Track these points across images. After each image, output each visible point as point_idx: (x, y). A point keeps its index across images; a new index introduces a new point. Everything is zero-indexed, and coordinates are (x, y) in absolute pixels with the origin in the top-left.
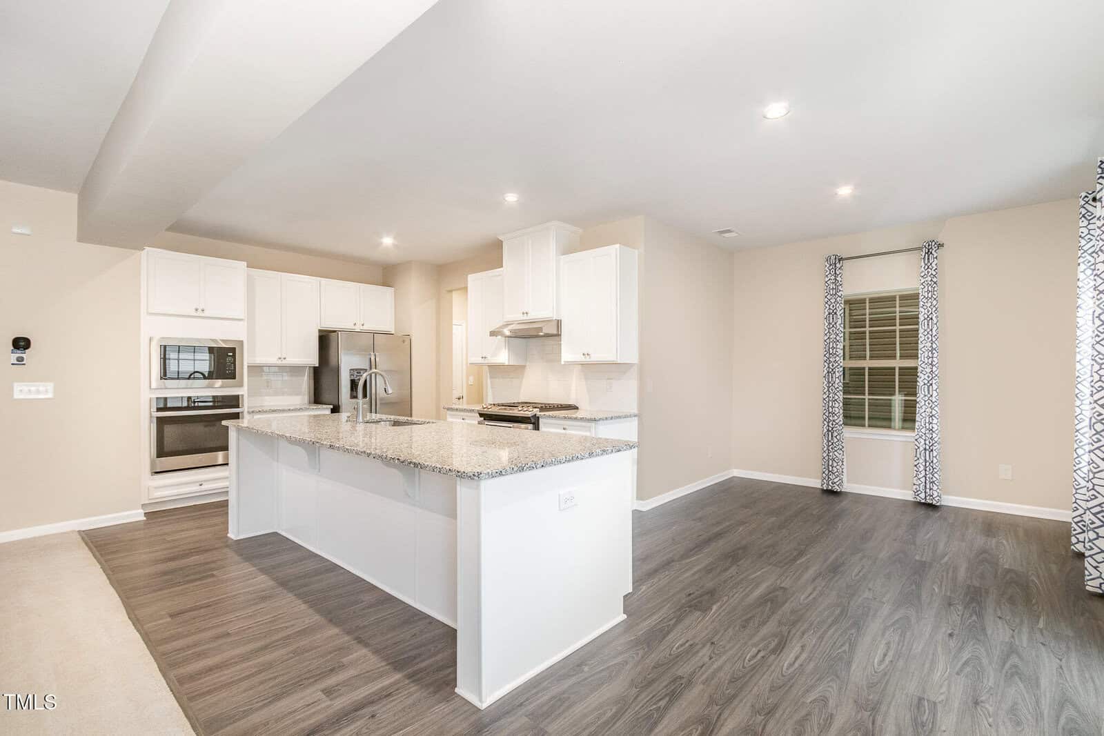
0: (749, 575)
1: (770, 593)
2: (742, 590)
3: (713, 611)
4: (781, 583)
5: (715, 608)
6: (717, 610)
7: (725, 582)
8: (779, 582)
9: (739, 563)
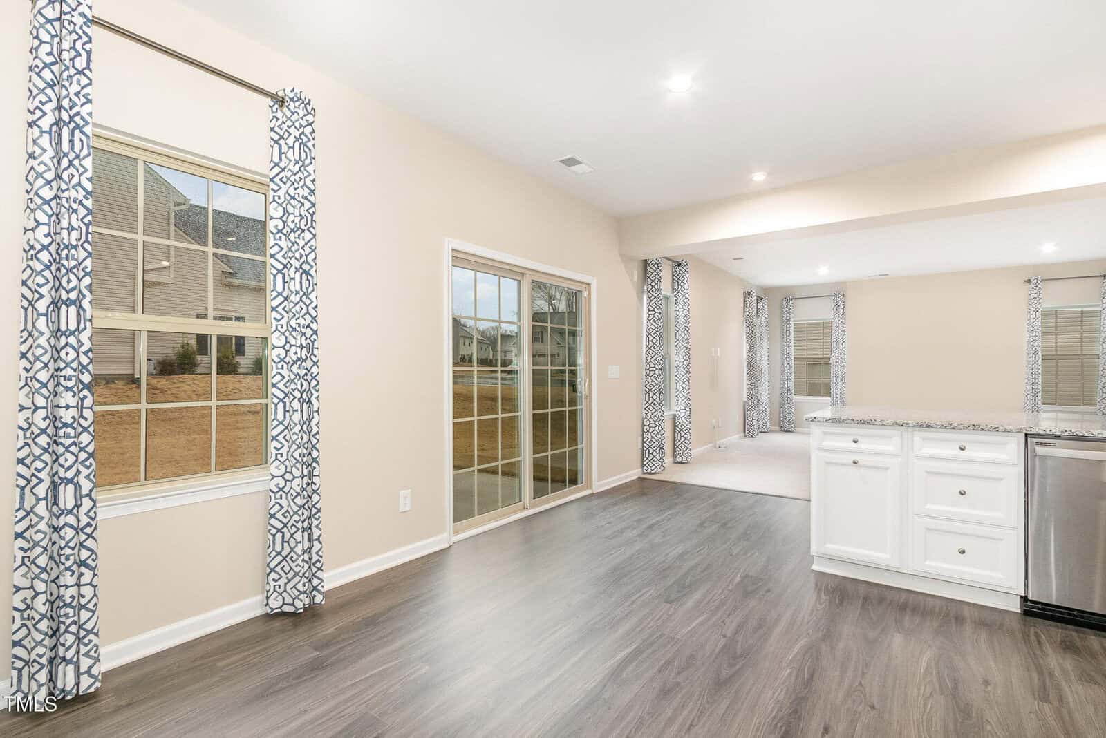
0: (708, 619)
1: (685, 595)
2: (716, 598)
3: (739, 575)
4: (669, 609)
5: (738, 579)
6: (736, 576)
7: (736, 608)
8: (672, 610)
9: (723, 642)
